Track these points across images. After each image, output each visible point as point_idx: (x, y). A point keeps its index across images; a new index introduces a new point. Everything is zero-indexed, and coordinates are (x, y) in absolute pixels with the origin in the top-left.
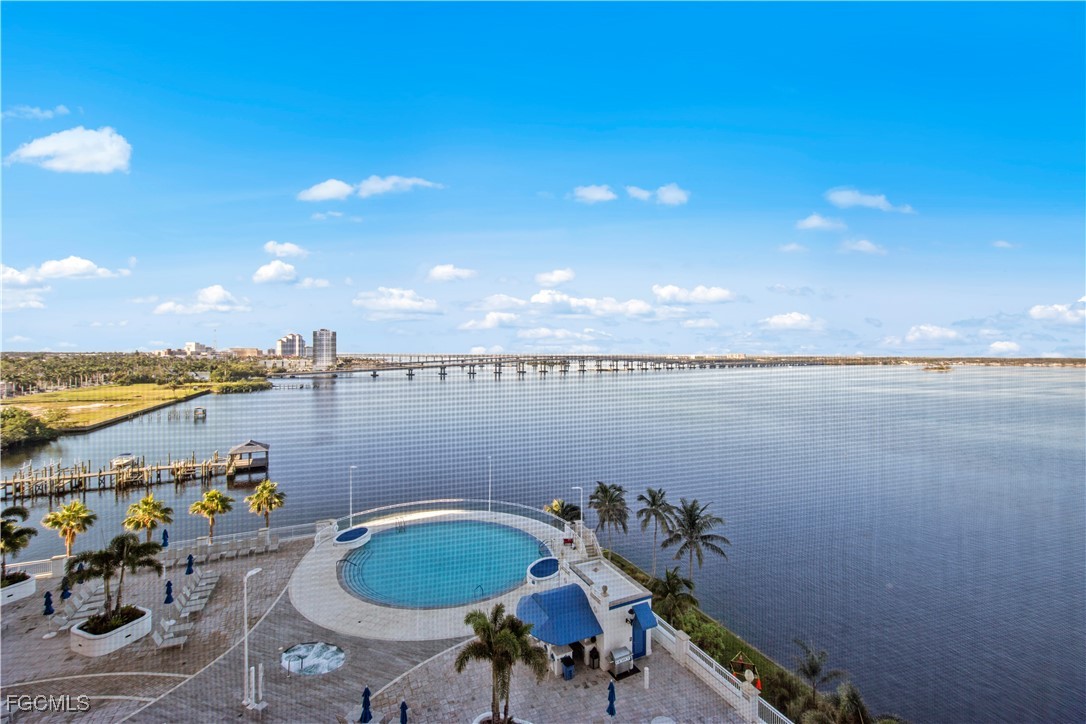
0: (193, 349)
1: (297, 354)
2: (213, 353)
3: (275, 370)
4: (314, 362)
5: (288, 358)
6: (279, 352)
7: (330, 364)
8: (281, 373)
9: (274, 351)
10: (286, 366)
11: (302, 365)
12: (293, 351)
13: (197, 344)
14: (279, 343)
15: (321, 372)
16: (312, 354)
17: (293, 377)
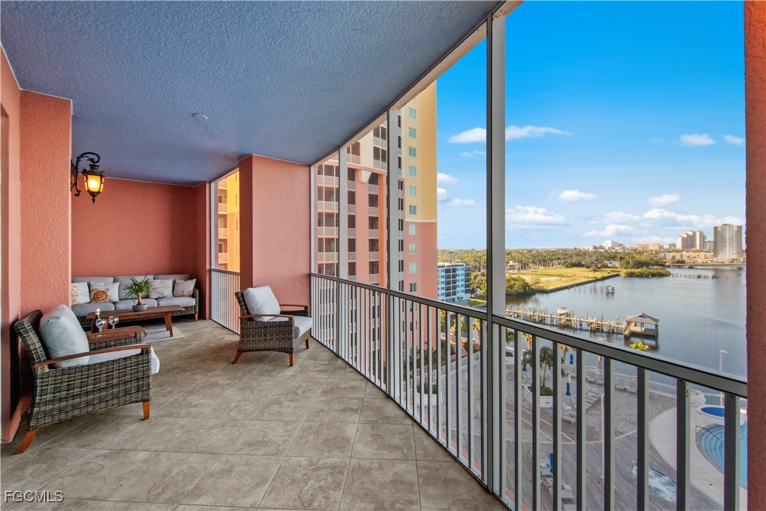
0: (610, 245)
1: (698, 248)
2: (624, 248)
3: (674, 261)
4: (715, 256)
5: (687, 252)
6: (679, 246)
7: (735, 257)
8: (680, 264)
9: (674, 245)
10: (685, 258)
11: (701, 257)
12: (693, 245)
13: (613, 242)
14: (680, 239)
15: (723, 264)
16: (712, 247)
17: (691, 267)
